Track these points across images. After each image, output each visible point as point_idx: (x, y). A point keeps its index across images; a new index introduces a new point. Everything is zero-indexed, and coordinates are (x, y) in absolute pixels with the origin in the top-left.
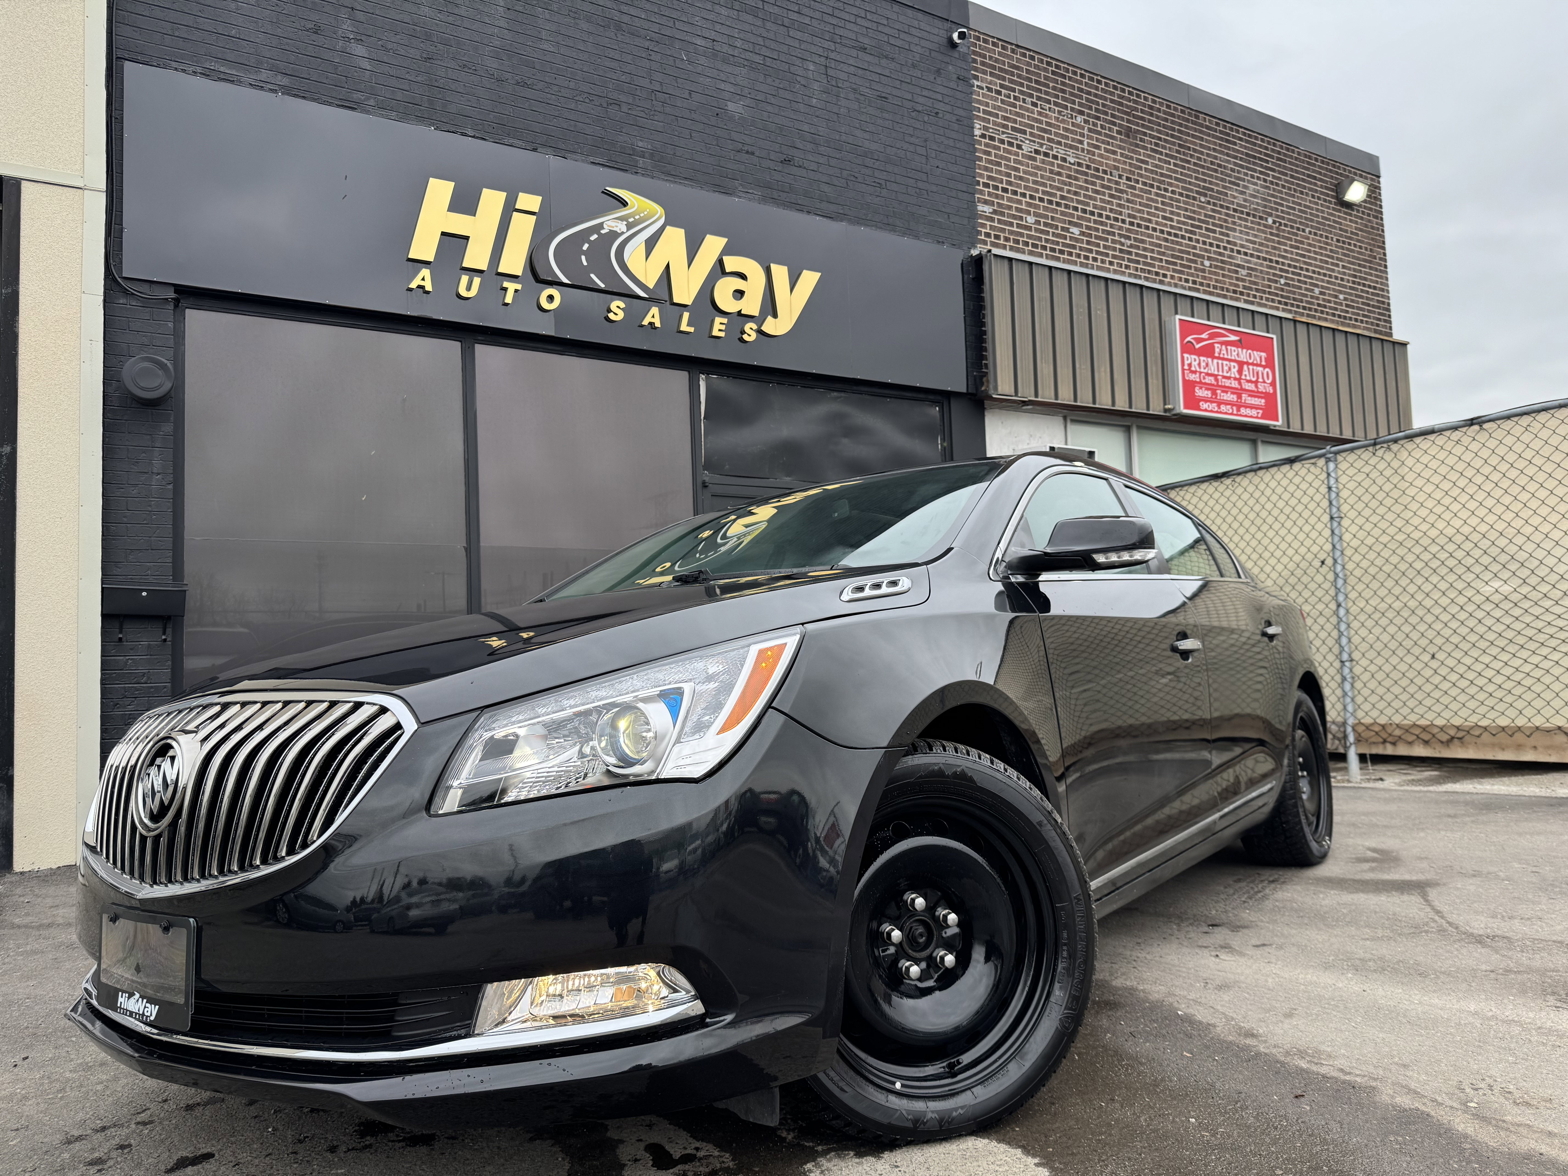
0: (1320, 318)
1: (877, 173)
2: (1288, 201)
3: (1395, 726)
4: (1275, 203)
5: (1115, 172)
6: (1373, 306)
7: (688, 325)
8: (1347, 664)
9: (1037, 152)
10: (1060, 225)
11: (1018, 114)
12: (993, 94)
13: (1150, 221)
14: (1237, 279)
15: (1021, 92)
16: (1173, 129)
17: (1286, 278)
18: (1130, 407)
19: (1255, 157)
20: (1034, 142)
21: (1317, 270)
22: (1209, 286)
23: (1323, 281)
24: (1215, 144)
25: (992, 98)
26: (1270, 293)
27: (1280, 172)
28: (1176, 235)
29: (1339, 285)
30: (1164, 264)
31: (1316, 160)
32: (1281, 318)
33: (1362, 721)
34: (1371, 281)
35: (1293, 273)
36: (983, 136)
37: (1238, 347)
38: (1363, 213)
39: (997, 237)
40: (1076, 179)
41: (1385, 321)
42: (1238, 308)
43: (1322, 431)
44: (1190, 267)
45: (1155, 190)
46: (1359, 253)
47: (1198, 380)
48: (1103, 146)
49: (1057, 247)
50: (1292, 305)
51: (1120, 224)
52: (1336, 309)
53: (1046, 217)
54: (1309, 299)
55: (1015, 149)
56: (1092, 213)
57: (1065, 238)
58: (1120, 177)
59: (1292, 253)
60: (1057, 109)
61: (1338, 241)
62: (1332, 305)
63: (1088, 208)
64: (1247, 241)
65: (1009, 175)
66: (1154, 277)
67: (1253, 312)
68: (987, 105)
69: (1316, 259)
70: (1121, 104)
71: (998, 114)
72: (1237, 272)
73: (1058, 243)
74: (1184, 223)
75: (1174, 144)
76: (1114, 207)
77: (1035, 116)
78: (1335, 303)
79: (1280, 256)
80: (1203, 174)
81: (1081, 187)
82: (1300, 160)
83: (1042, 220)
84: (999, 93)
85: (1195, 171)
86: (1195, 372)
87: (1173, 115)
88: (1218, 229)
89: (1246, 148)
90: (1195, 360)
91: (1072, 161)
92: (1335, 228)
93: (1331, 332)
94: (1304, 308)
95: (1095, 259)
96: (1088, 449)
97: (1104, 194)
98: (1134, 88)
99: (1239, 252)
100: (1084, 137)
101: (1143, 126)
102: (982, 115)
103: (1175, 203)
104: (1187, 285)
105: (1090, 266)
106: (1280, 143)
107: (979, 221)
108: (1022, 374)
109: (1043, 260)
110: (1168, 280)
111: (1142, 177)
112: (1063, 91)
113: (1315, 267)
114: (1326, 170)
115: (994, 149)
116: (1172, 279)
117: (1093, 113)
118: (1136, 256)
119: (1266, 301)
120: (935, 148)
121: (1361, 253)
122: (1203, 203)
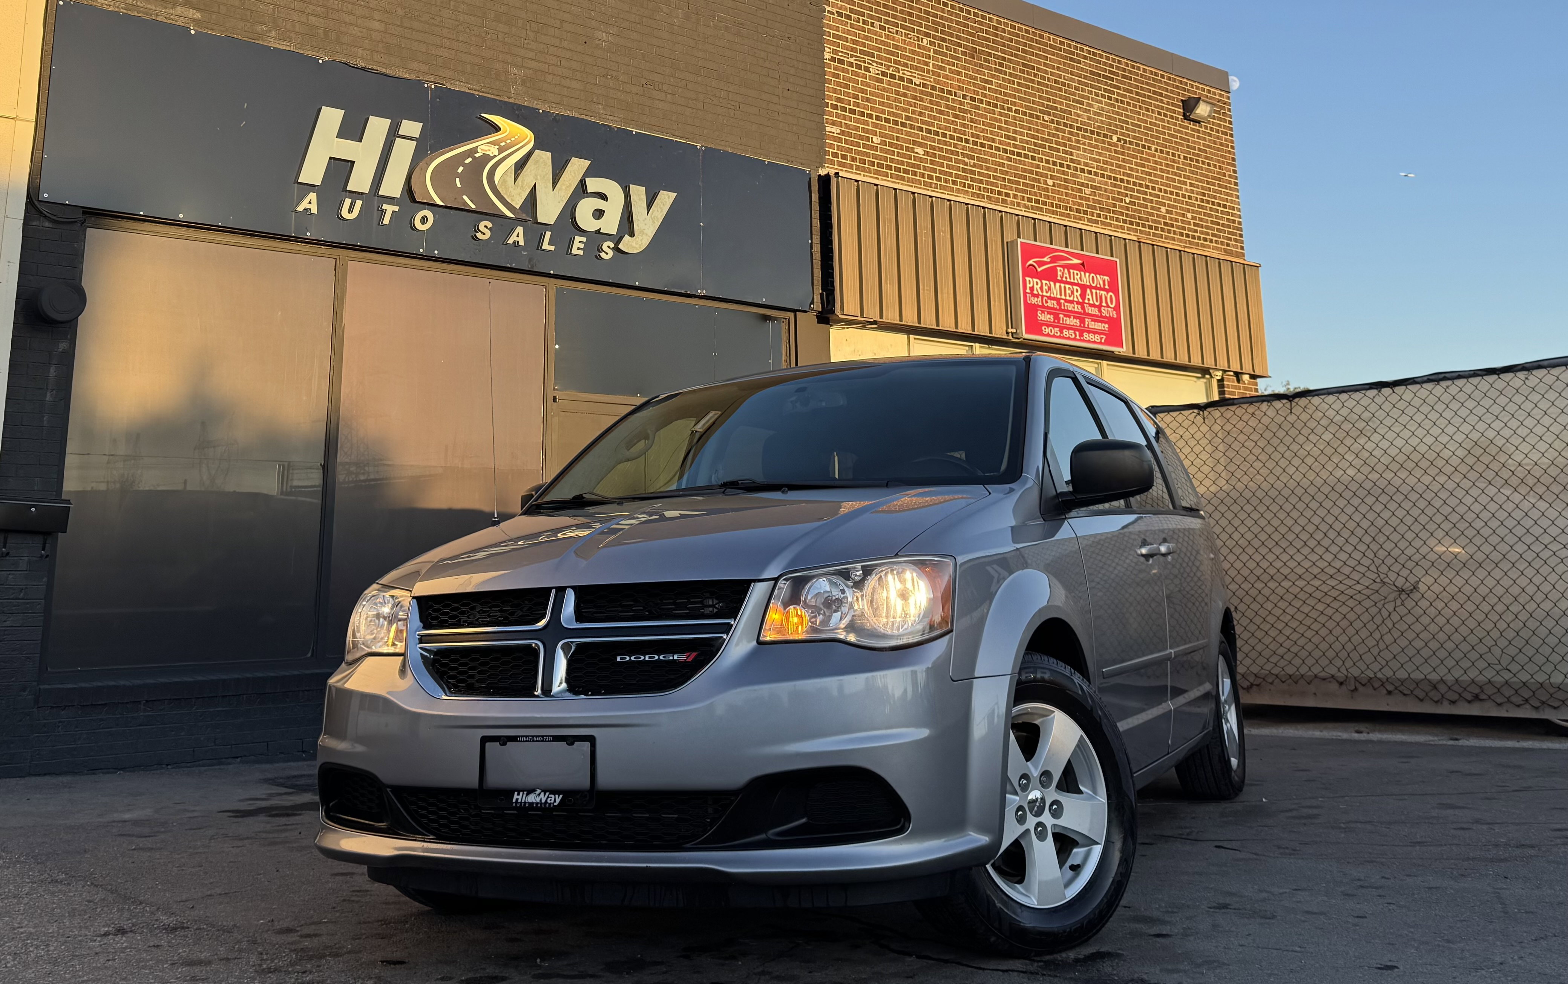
0: (1166, 238)
1: (731, 98)
2: (1133, 118)
4: (1120, 120)
5: (959, 93)
6: (1224, 226)
7: (549, 244)
9: (884, 74)
10: (905, 145)
11: (866, 38)
12: (844, 19)
13: (993, 141)
14: (1081, 198)
15: (869, 15)
16: (1018, 49)
17: (1131, 196)
18: (973, 330)
20: (881, 64)
21: (1163, 187)
22: (1052, 205)
23: (1170, 199)
24: (1060, 63)
25: (841, 22)
26: (1114, 212)
27: (1125, 90)
28: (1019, 154)
29: (1188, 204)
30: (1007, 184)
31: (1162, 76)
32: (1124, 240)
34: (1222, 199)
35: (1138, 191)
36: (833, 59)
37: (1080, 271)
38: (1212, 129)
39: (844, 157)
40: (922, 100)
41: (1236, 241)
42: (1081, 230)
43: (1169, 358)
44: (1033, 187)
45: (999, 110)
46: (1207, 170)
47: (1040, 304)
48: (948, 67)
49: (902, 167)
50: (1138, 225)
51: (963, 144)
52: (1184, 229)
53: (892, 138)
54: (1155, 218)
55: (863, 72)
56: (937, 134)
57: (911, 159)
58: (964, 97)
59: (1137, 172)
60: (903, 31)
61: (1185, 158)
62: (1180, 224)
63: (932, 129)
64: (1091, 159)
65: (856, 97)
66: (997, 196)
67: (1096, 233)
68: (837, 29)
70: (967, 26)
71: (846, 38)
72: (1080, 191)
73: (902, 163)
74: (1027, 142)
75: (1018, 63)
76: (958, 127)
77: (883, 39)
78: (1183, 222)
79: (1125, 174)
80: (1047, 92)
81: (926, 108)
82: (1146, 77)
83: (887, 140)
84: (847, 16)
85: (1038, 90)
86: (1037, 296)
87: (1018, 36)
88: (1061, 148)
89: (1090, 66)
90: (1037, 284)
91: (918, 83)
92: (1182, 145)
93: (1177, 254)
94: (1150, 227)
95: (938, 179)
97: (948, 114)
98: (979, 10)
99: (1083, 171)
100: (930, 59)
101: (988, 46)
102: (831, 39)
103: (1018, 122)
104: (1030, 204)
105: (933, 185)
106: (1125, 61)
107: (827, 141)
108: (868, 294)
109: (888, 181)
110: (1011, 199)
111: (985, 97)
112: (910, 14)
113: (1162, 185)
114: (1173, 86)
115: (843, 72)
116: (1015, 199)
117: (939, 35)
118: (978, 176)
119: (1110, 220)
120: (786, 71)
121: (1210, 170)
122: (1046, 121)
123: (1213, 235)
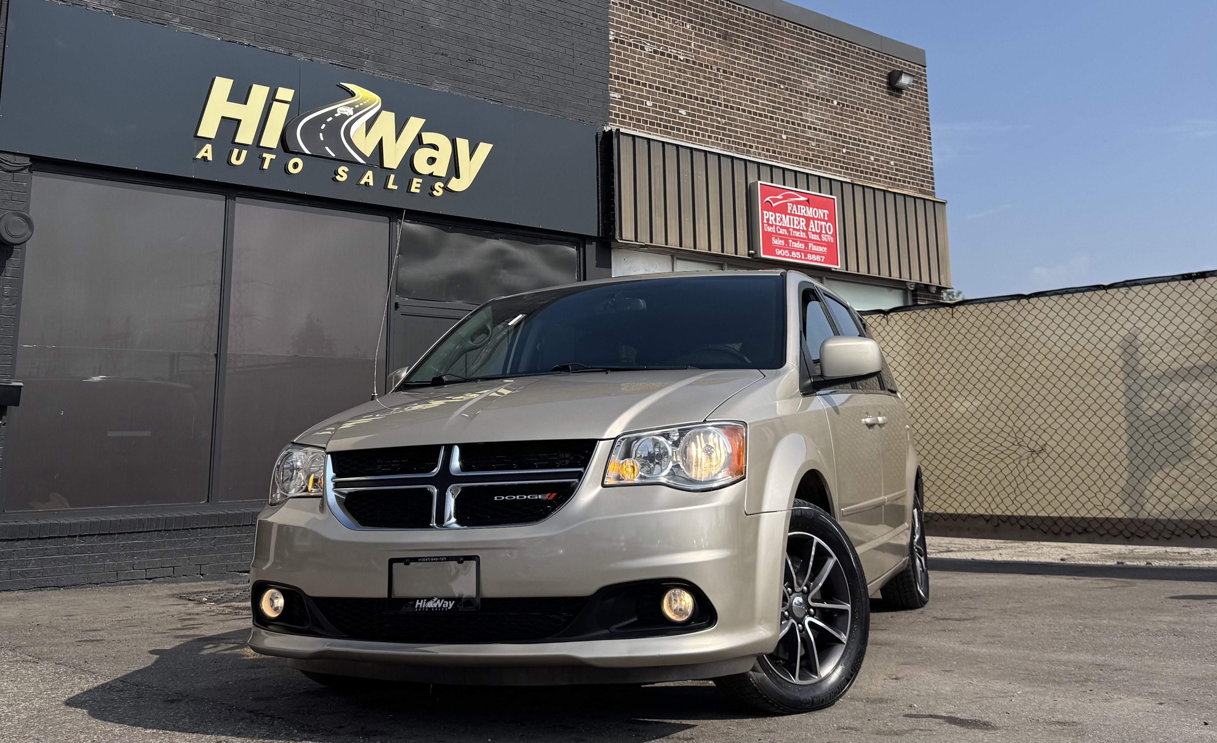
0: (874, 181)
1: (536, 71)
2: (850, 87)
4: (840, 89)
5: (714, 67)
6: (919, 170)
7: (393, 184)
9: (655, 52)
10: (671, 107)
11: (642, 23)
12: (624, 8)
13: (740, 104)
14: (808, 149)
15: (645, 7)
16: (761, 33)
17: (848, 148)
18: (723, 251)
20: (654, 44)
21: (873, 141)
22: (785, 154)
23: (877, 150)
25: (623, 12)
26: (834, 160)
27: (843, 64)
28: (760, 115)
29: (891, 154)
30: (751, 138)
31: (873, 54)
32: (841, 182)
34: (917, 150)
35: (853, 144)
36: (616, 40)
37: (805, 206)
38: (911, 95)
39: (624, 117)
40: (685, 72)
41: (929, 183)
42: (808, 174)
44: (771, 140)
45: (745, 80)
46: (906, 127)
47: (774, 232)
48: (706, 46)
49: (669, 125)
51: (717, 107)
52: (888, 173)
53: (661, 101)
54: (866, 165)
55: (639, 50)
56: (696, 99)
57: (675, 118)
58: (718, 70)
59: (853, 129)
60: (671, 18)
61: (890, 118)
62: (885, 169)
63: (693, 95)
64: (817, 118)
65: (634, 70)
66: (742, 147)
67: (820, 177)
68: (619, 16)
69: (871, 133)
70: (721, 14)
71: (627, 24)
72: (808, 143)
73: (669, 122)
74: (767, 105)
76: (713, 94)
77: (655, 24)
78: (887, 168)
79: (843, 131)
80: (783, 67)
81: (688, 79)
82: (861, 55)
83: (659, 104)
84: (628, 7)
85: (776, 65)
86: (772, 225)
87: (761, 22)
88: (793, 110)
89: (817, 45)
90: (772, 216)
91: (682, 59)
92: (888, 108)
93: (882, 193)
94: (862, 172)
95: (697, 134)
97: (705, 83)
98: (730, 1)
99: (810, 128)
100: (692, 40)
101: (737, 30)
102: (615, 24)
103: (760, 90)
104: (768, 153)
105: (693, 139)
106: (844, 42)
107: (611, 104)
108: (641, 223)
109: (658, 135)
110: (754, 150)
111: (735, 70)
112: (677, 5)
113: (871, 139)
114: (882, 62)
115: (624, 50)
116: (757, 149)
117: (700, 21)
118: (728, 131)
119: (831, 166)
120: (579, 50)
121: (909, 128)
122: (782, 89)
123: (911, 178)
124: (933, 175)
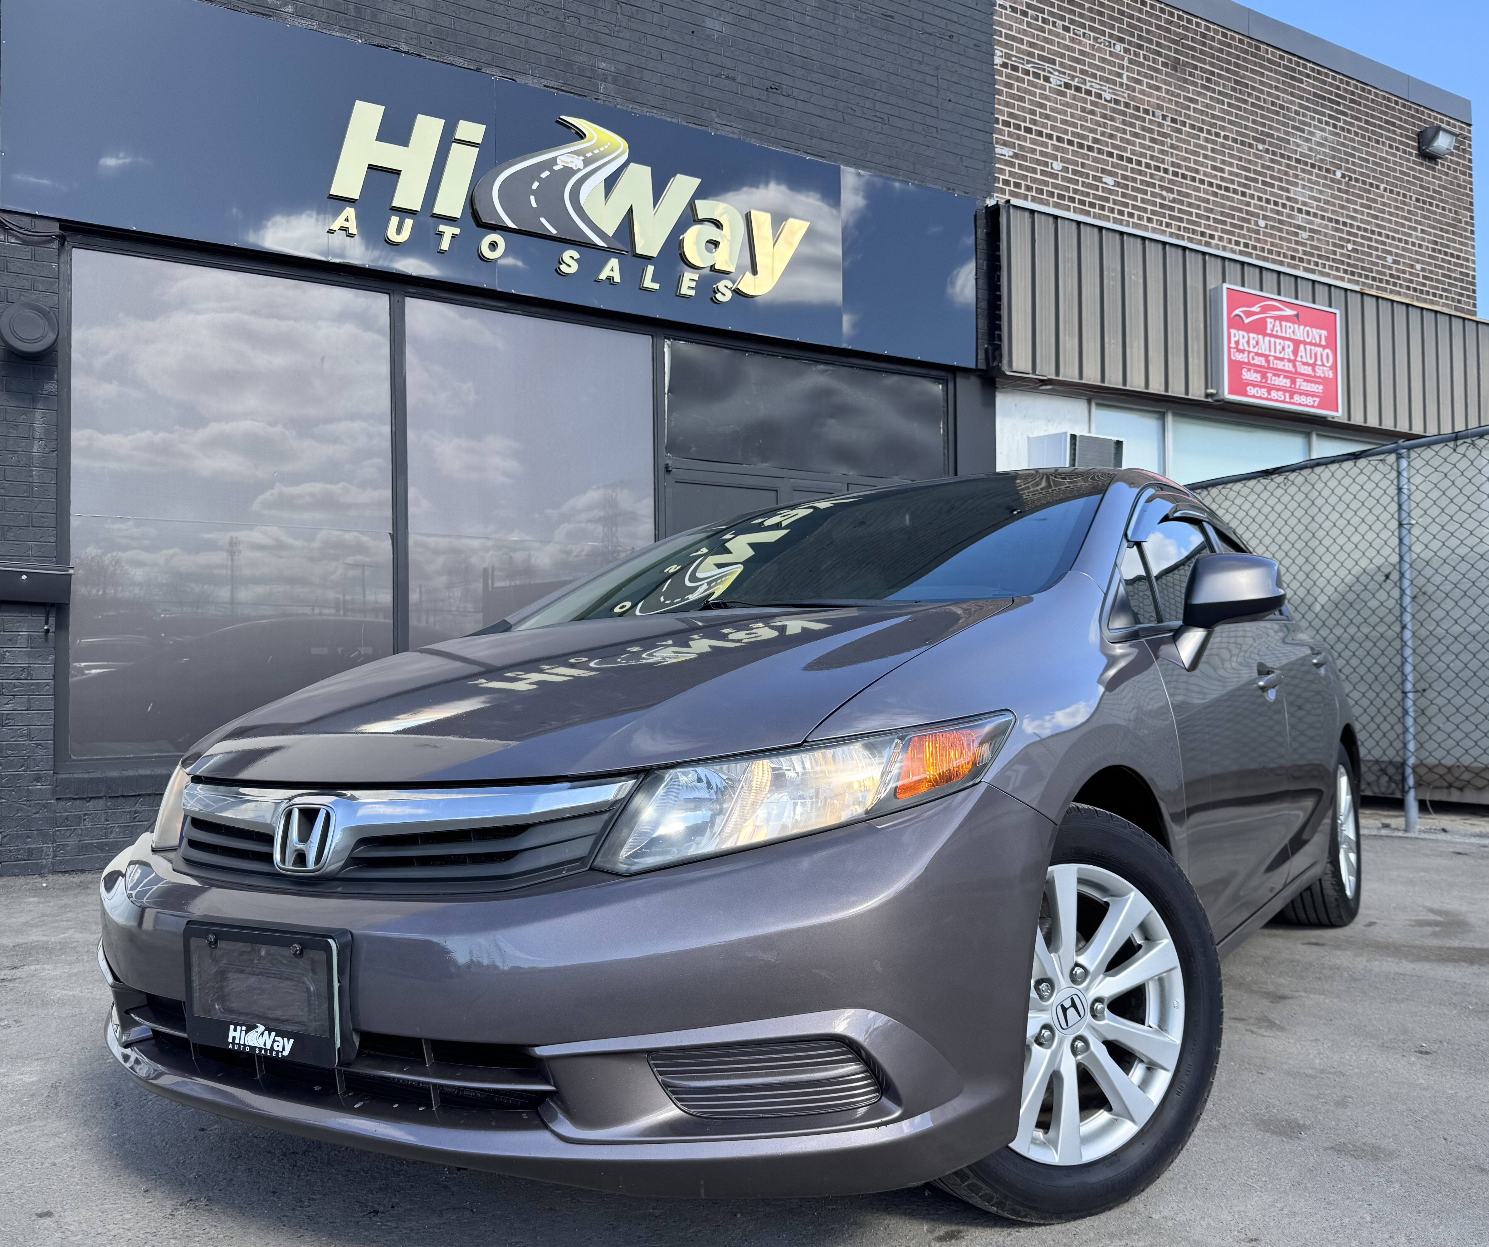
0: (1392, 292)
1: (878, 106)
2: (1361, 151)
3: (1463, 769)
4: (1346, 153)
5: (1158, 113)
6: (1455, 279)
7: (653, 281)
8: (1410, 695)
9: (1067, 86)
10: (1091, 173)
11: (1046, 40)
12: (1018, 16)
13: (1197, 171)
14: (1297, 242)
15: (1052, 14)
16: (1229, 63)
17: (1355, 243)
18: (1167, 390)
19: (1324, 98)
20: (1064, 74)
21: (1391, 234)
22: (1263, 249)
23: (1397, 247)
24: (1278, 81)
25: (1017, 20)
26: (1334, 260)
27: (1352, 117)
28: (1227, 189)
29: (1417, 253)
30: (1211, 223)
31: (1396, 103)
32: (1346, 290)
33: (1424, 762)
34: (1454, 248)
35: (1363, 237)
36: (1005, 65)
37: (1294, 323)
38: (1449, 168)
39: (1017, 185)
40: (1112, 119)
41: (1468, 297)
42: (1296, 277)
43: (1388, 424)
44: (1241, 228)
45: (1204, 135)
46: (1441, 215)
47: (1246, 360)
48: (1145, 80)
49: (1087, 199)
50: (1360, 275)
51: (1161, 174)
52: (1411, 281)
53: (1076, 163)
54: (1380, 269)
55: (1041, 82)
56: (1130, 160)
57: (1098, 190)
58: (1164, 117)
59: (1363, 214)
60: (1092, 34)
61: (1418, 200)
62: (1407, 276)
63: (1124, 154)
64: (1311, 197)
65: (1033, 113)
66: (1199, 238)
67: (1314, 282)
68: (1010, 28)
69: (1390, 221)
70: (1168, 31)
71: (1022, 40)
72: (1296, 234)
73: (1088, 195)
74: (1237, 175)
76: (1156, 154)
77: (1067, 43)
78: (1411, 274)
79: (1348, 216)
80: (1262, 116)
81: (1117, 129)
82: (1377, 103)
83: (1071, 167)
84: (1024, 14)
85: (1252, 113)
86: (1242, 351)
87: (1229, 46)
88: (1276, 183)
89: (1314, 86)
90: (1243, 337)
91: (1108, 98)
92: (1415, 185)
93: (1404, 308)
94: (1374, 279)
95: (1131, 215)
96: (1115, 439)
97: (1144, 138)
98: (1184, 12)
99: (1300, 211)
100: (1123, 69)
101: (1193, 57)
102: (1004, 40)
103: (1227, 151)
104: (1237, 248)
105: (1125, 223)
106: (1355, 82)
107: (997, 165)
108: (1042, 348)
109: (1070, 215)
110: (1215, 242)
111: (1189, 119)
112: (1101, 14)
113: (1389, 231)
114: (1408, 115)
115: (1017, 81)
116: (1220, 241)
117: (1135, 40)
118: (1179, 212)
119: (1329, 269)
120: (947, 78)
121: (1444, 216)
122: (1261, 151)
124: (1475, 286)
